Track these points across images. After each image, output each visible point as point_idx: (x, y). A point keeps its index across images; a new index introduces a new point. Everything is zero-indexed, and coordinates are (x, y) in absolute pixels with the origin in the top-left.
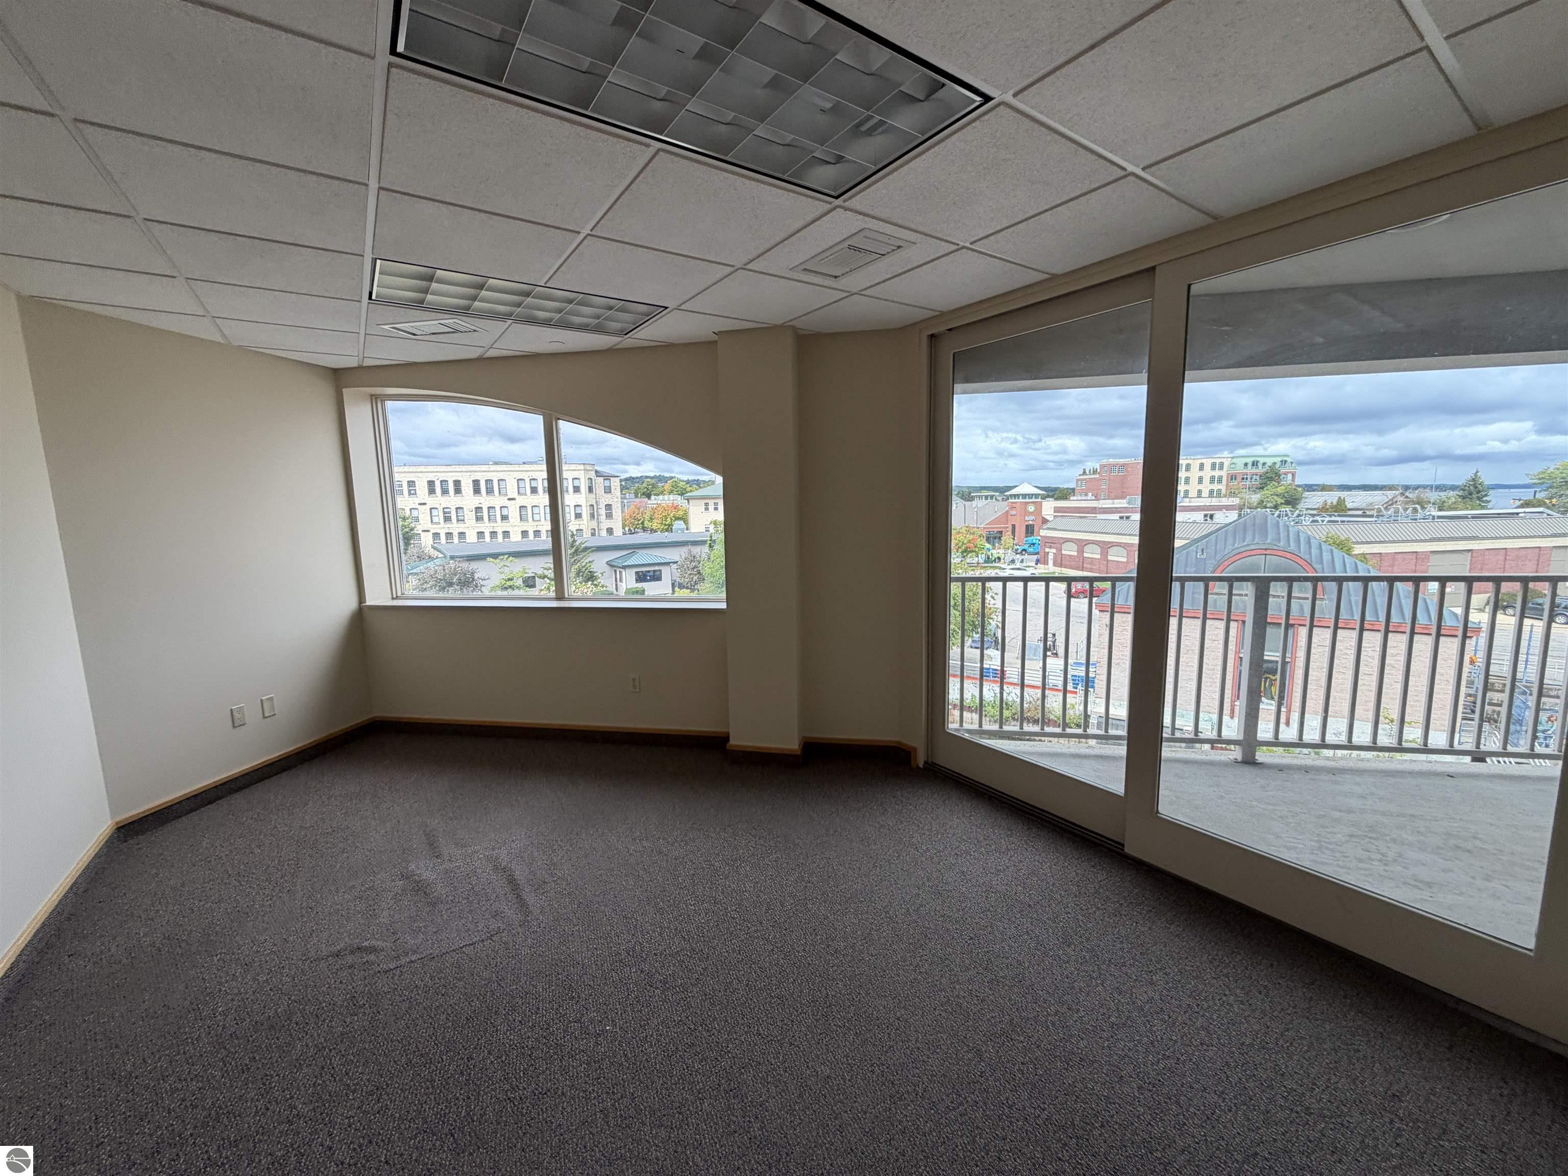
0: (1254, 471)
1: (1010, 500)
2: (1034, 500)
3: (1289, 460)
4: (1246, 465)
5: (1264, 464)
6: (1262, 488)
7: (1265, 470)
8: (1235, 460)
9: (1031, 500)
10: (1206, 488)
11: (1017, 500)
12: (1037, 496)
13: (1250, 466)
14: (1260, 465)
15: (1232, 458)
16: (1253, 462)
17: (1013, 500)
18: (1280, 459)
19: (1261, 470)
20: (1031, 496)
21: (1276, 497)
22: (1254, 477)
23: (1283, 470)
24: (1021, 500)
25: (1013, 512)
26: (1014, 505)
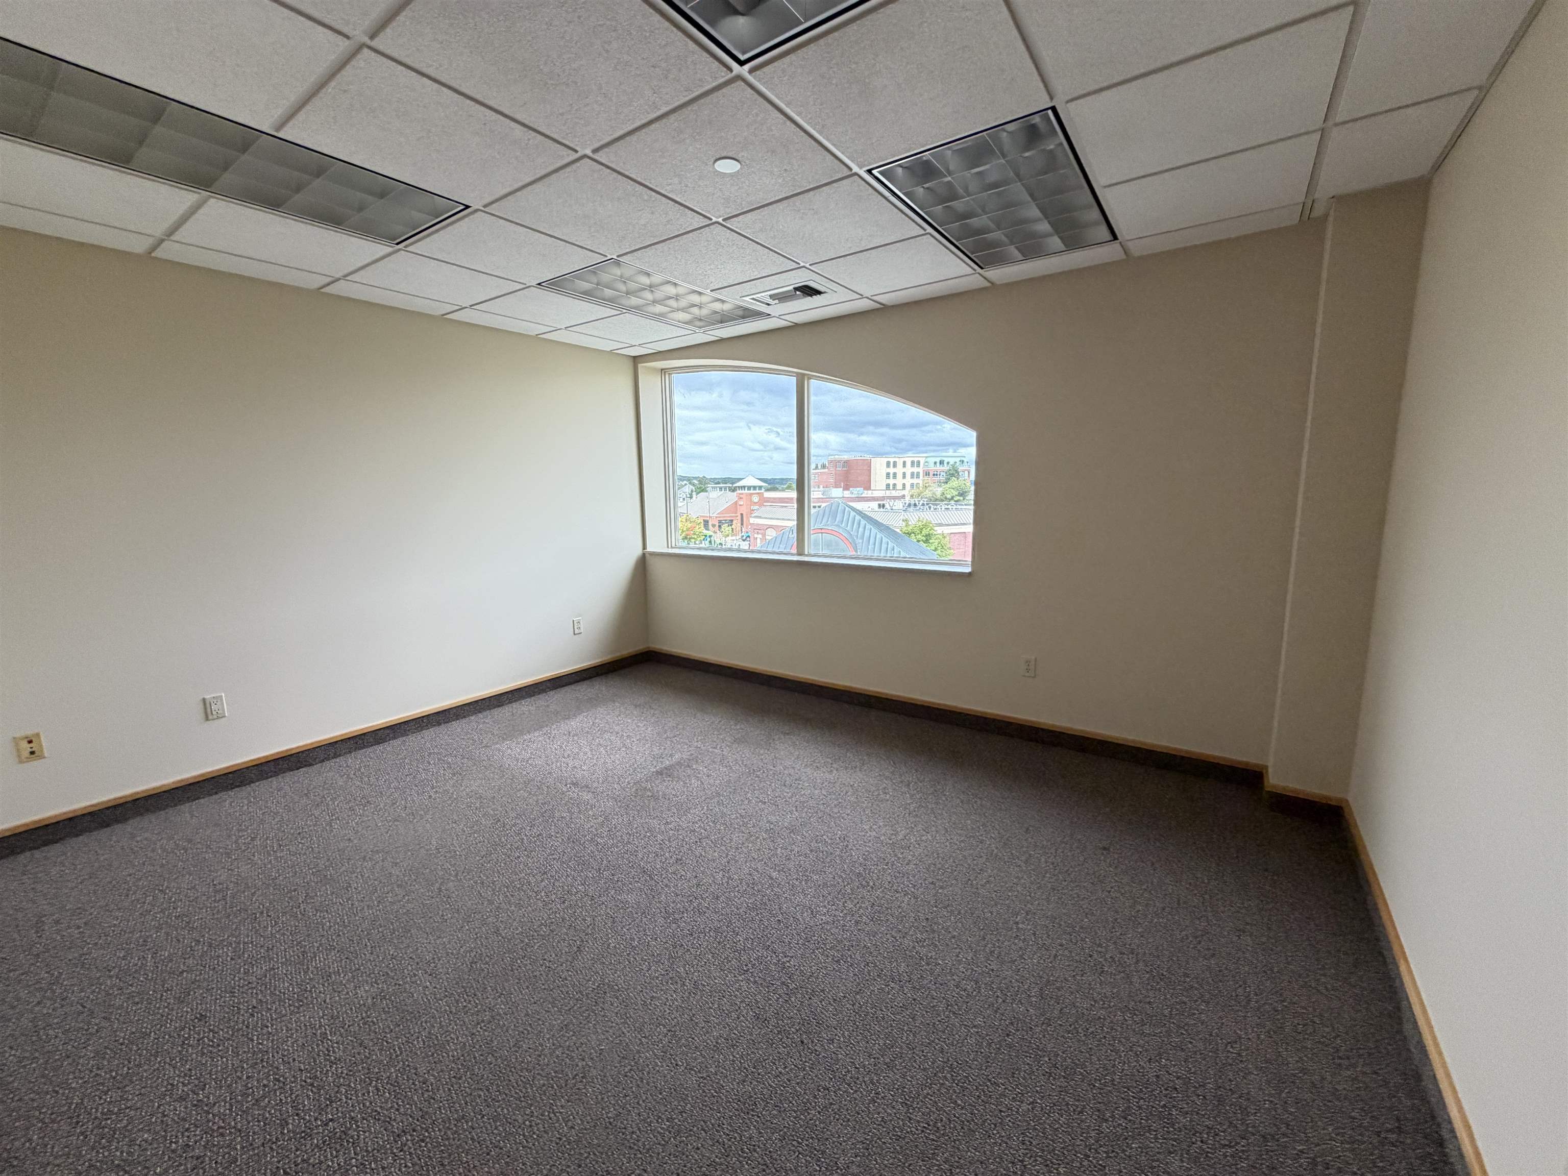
0: (942, 468)
1: (738, 492)
2: (757, 491)
3: (965, 460)
4: (935, 463)
5: (948, 463)
6: (947, 483)
7: (948, 468)
8: (928, 459)
9: (755, 492)
10: (908, 481)
11: (743, 492)
12: (760, 487)
13: (938, 464)
14: (945, 464)
15: (926, 457)
16: (940, 461)
17: (740, 492)
18: (959, 459)
19: (946, 468)
20: (755, 488)
21: (952, 490)
22: (942, 473)
23: (961, 468)
24: (746, 491)
25: (741, 503)
26: (741, 496)
